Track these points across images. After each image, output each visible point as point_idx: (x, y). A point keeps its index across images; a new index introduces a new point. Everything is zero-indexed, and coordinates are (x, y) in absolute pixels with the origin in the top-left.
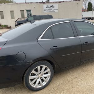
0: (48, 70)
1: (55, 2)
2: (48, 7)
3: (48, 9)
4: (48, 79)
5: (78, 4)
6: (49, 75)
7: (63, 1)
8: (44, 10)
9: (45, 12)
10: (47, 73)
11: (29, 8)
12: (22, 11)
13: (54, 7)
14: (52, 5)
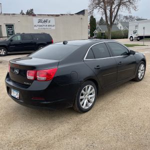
0: (93, 90)
1: (51, 15)
2: (40, 21)
3: (41, 24)
4: (93, 100)
5: (82, 19)
6: (94, 95)
7: (62, 15)
8: (35, 26)
9: (35, 28)
10: (91, 94)
11: (10, 22)
13: (49, 22)
14: (45, 19)
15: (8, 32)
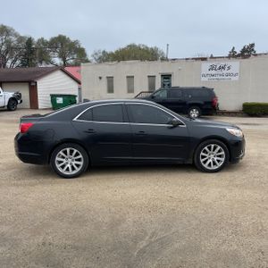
2: (212, 68)
3: (213, 72)
8: (204, 76)
11: (166, 72)
12: (152, 78)
13: (229, 68)
14: (223, 64)
15: (163, 85)
